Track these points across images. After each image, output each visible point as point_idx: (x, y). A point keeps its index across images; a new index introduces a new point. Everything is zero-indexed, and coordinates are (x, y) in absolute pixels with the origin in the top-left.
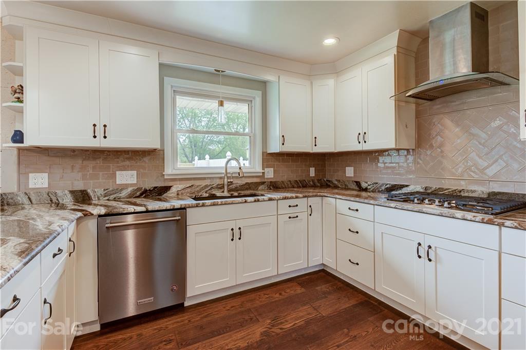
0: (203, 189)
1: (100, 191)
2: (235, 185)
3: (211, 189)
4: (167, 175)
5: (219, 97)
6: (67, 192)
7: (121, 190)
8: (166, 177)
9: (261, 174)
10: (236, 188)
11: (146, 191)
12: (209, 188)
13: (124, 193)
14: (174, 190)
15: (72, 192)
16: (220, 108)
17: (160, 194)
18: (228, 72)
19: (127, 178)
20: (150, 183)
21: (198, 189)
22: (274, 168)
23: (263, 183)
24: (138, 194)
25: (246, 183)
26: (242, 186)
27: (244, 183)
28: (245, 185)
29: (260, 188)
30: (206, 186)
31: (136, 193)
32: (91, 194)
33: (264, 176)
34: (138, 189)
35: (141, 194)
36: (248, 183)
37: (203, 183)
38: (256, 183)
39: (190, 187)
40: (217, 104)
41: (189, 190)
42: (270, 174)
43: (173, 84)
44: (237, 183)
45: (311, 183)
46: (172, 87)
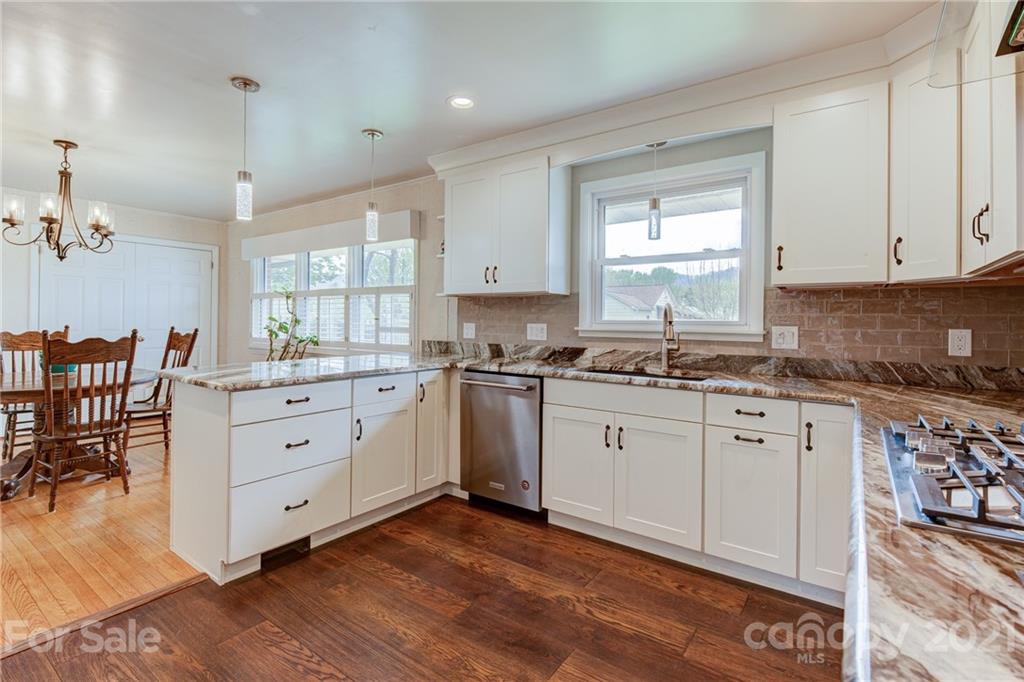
0: (631, 358)
1: (511, 348)
2: (691, 358)
3: (644, 360)
4: (582, 331)
5: (652, 193)
6: (486, 346)
7: (531, 348)
8: (580, 335)
9: (761, 340)
10: (696, 363)
11: (554, 353)
12: (643, 358)
13: (533, 353)
14: (588, 354)
15: (490, 345)
16: (654, 211)
17: (571, 359)
18: (671, 141)
19: (537, 333)
20: (561, 342)
21: (623, 357)
22: (800, 326)
23: (763, 360)
24: (547, 355)
25: (718, 356)
26: (709, 360)
27: (713, 354)
28: (715, 359)
29: (755, 369)
30: (638, 354)
31: (544, 354)
32: (504, 349)
33: (770, 345)
34: (547, 348)
35: (550, 356)
36: (723, 356)
37: (633, 348)
38: (743, 358)
39: (610, 352)
40: (648, 207)
41: (609, 357)
42: (787, 340)
43: (593, 191)
44: (697, 354)
45: (951, 376)
46: (593, 195)
